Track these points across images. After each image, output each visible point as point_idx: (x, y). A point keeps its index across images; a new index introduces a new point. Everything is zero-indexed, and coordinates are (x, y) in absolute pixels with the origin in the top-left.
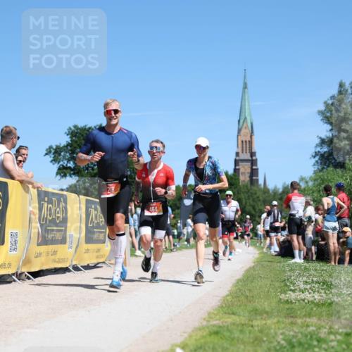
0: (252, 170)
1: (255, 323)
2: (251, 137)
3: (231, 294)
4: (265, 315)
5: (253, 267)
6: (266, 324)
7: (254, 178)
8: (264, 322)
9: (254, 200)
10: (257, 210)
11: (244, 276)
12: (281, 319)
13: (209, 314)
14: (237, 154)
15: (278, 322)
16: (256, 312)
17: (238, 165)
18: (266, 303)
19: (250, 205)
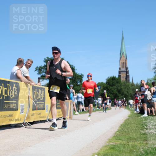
0: (127, 75)
1: (130, 143)
2: (126, 61)
3: (119, 131)
4: (134, 140)
5: (128, 119)
6: (135, 144)
7: (128, 79)
8: (134, 143)
9: (127, 89)
10: (129, 93)
11: (124, 122)
12: (142, 142)
13: (109, 140)
14: (120, 69)
15: (140, 143)
16: (130, 139)
17: (120, 74)
18: (135, 135)
19: (126, 91)
